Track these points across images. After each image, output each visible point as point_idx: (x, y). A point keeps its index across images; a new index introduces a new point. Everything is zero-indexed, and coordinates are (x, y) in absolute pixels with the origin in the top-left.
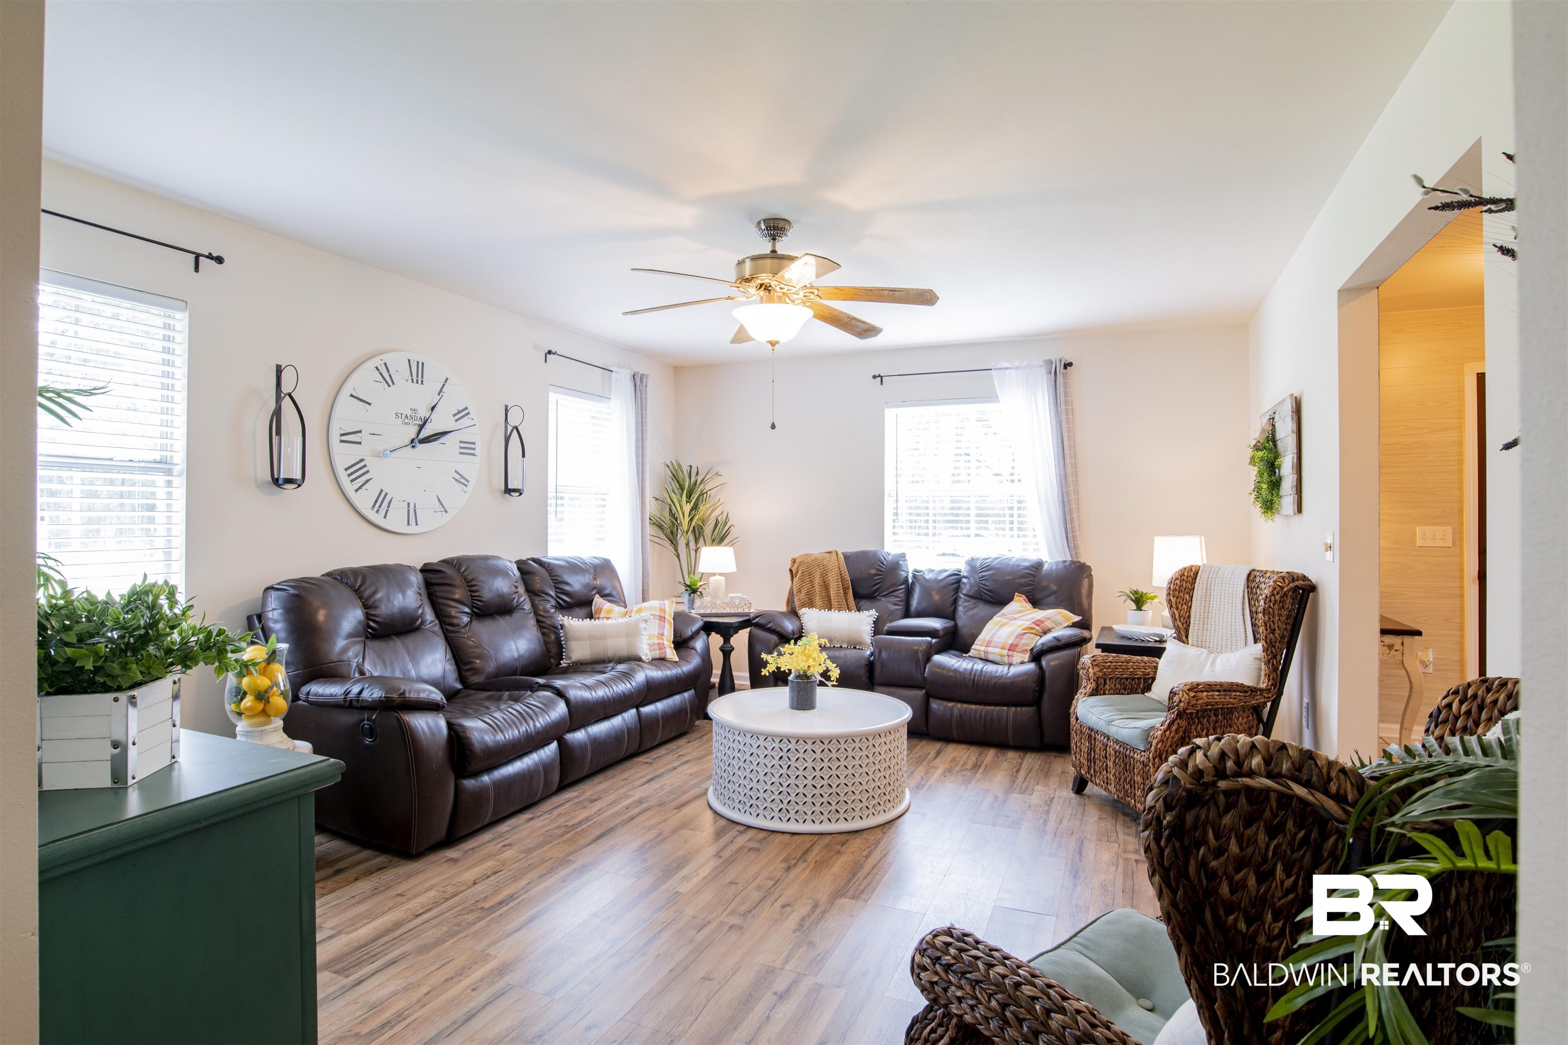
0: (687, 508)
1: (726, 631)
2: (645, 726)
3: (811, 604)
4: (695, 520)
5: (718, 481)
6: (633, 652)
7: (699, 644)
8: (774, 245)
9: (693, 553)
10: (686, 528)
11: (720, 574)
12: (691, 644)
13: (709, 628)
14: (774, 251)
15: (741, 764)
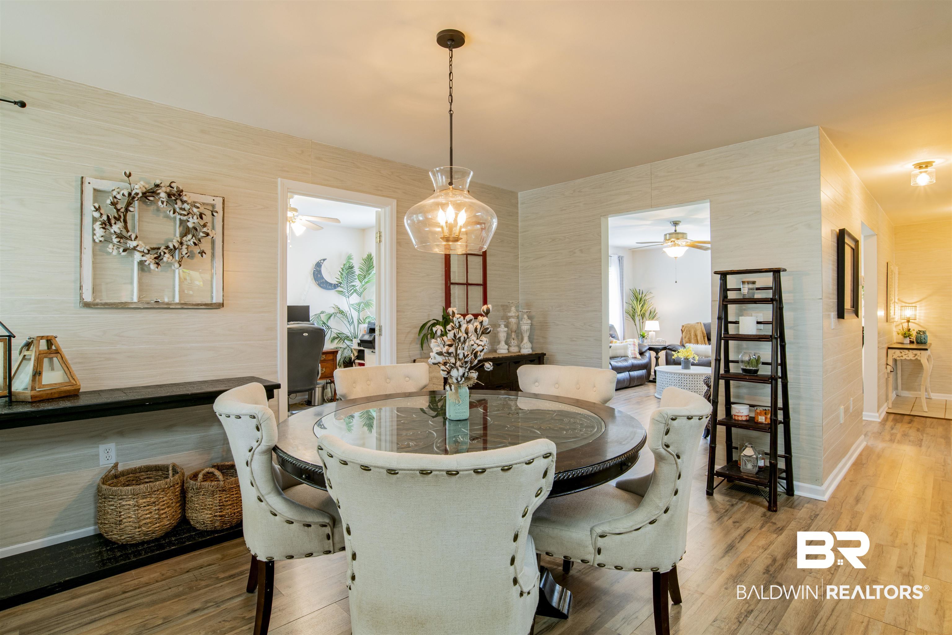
0: (640, 307)
1: (657, 350)
2: (631, 379)
3: (690, 342)
4: (642, 311)
5: (651, 295)
6: (625, 355)
7: (647, 354)
8: (675, 228)
9: (641, 323)
10: (639, 314)
11: (653, 331)
12: (645, 354)
13: (650, 349)
14: (675, 231)
15: (666, 383)
